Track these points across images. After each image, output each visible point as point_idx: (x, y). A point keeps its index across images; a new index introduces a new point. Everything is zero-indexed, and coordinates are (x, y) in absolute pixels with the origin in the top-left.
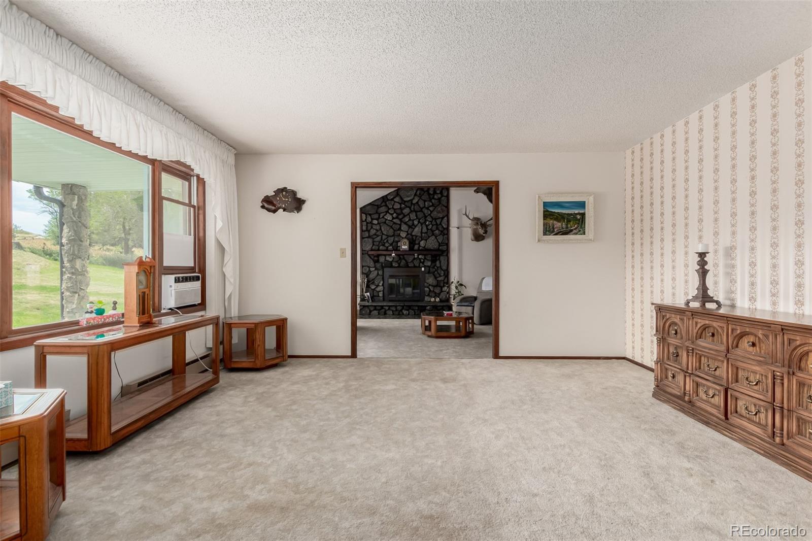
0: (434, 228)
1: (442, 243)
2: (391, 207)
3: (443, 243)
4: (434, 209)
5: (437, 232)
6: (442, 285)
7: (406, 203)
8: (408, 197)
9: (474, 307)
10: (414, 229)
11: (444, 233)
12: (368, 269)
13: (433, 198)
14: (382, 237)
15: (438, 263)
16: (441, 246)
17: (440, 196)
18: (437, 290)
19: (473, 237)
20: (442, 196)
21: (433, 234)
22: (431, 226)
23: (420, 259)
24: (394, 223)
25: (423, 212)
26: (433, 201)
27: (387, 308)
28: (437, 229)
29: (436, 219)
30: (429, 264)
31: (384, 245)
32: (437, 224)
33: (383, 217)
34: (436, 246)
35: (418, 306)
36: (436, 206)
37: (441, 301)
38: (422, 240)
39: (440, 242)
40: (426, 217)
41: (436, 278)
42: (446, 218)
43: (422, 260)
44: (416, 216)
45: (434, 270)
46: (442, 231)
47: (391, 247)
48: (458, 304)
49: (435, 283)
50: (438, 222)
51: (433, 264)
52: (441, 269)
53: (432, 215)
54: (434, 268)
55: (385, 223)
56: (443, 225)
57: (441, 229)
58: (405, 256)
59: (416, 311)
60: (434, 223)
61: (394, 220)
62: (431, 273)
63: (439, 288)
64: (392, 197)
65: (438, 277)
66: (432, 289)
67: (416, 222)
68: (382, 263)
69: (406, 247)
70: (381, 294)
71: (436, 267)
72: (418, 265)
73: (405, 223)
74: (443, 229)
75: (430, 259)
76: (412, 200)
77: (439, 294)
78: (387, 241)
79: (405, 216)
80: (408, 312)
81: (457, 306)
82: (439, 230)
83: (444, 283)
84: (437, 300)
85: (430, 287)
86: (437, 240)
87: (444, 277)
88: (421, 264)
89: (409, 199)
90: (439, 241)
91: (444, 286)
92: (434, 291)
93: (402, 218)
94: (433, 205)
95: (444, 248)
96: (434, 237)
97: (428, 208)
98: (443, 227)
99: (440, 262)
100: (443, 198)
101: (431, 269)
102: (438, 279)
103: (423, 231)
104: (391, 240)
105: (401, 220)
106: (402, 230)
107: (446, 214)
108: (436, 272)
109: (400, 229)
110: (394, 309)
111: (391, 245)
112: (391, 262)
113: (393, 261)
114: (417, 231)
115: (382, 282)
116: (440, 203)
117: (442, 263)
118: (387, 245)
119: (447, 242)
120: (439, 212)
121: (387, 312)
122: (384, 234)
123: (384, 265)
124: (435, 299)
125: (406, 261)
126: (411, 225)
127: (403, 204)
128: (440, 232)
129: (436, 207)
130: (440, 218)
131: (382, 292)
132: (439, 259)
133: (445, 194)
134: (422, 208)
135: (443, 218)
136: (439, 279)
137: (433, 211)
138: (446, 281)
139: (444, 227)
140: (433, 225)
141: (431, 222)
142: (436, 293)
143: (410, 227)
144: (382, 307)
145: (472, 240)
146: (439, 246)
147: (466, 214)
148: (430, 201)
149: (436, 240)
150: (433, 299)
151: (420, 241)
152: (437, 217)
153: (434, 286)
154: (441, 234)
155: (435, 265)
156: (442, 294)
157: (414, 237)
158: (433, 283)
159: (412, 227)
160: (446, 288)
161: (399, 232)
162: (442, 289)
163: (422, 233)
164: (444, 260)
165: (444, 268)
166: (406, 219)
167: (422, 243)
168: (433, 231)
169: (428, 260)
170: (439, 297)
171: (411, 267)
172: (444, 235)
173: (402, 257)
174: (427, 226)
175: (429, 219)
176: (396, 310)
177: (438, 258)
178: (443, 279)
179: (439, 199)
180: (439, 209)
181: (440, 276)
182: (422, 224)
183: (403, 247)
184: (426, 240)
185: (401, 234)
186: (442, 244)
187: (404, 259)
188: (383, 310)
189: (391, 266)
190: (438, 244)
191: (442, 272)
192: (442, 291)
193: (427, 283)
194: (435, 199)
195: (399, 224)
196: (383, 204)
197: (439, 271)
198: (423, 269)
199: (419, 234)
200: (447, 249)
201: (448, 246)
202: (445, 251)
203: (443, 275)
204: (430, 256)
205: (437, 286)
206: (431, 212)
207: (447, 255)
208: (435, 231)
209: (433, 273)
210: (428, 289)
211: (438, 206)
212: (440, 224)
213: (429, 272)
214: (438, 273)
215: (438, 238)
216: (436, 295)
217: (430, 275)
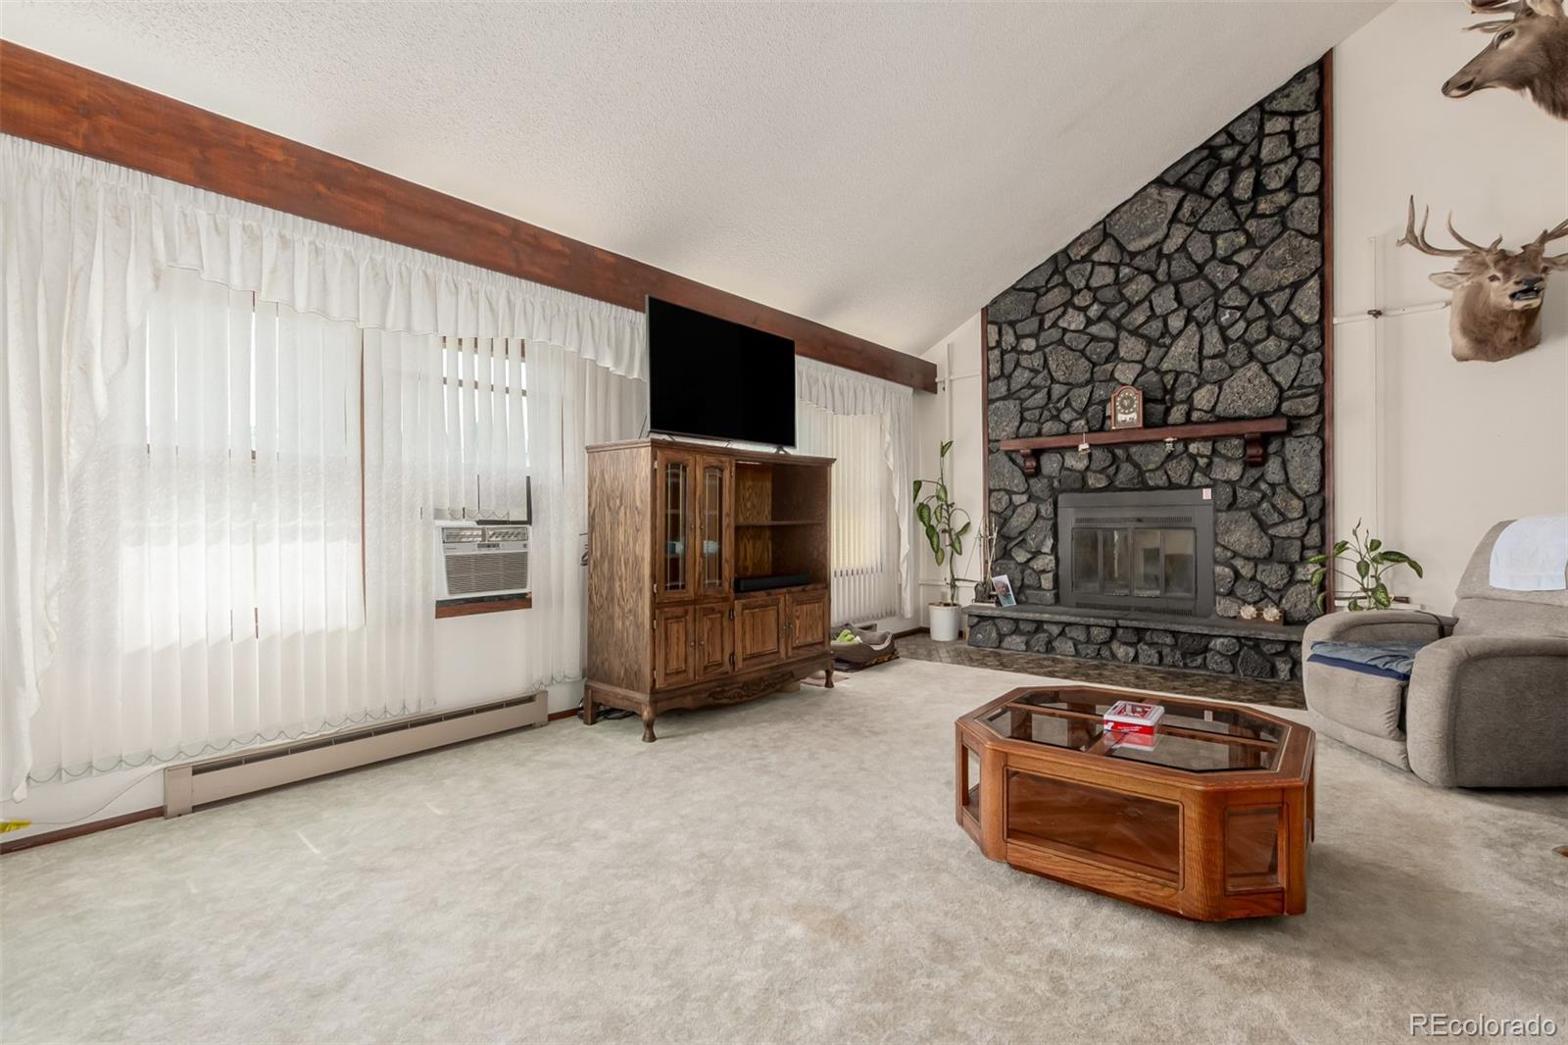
0: (1257, 330)
1: (1291, 387)
2: (1082, 284)
3: (1301, 387)
4: (1257, 258)
5: (1271, 342)
6: (1296, 557)
7: (1138, 261)
8: (1143, 234)
10: (1169, 348)
11: (1303, 347)
12: (1006, 497)
13: (1253, 214)
14: (1049, 394)
15: (1273, 467)
16: (1290, 398)
17: (1283, 198)
18: (1272, 576)
19: (1463, 344)
20: (1297, 196)
21: (1251, 357)
22: (1241, 325)
23: (1193, 458)
24: (1094, 338)
25: (1206, 278)
26: (1252, 226)
27: (1055, 630)
28: (1270, 331)
29: (1262, 297)
30: (1234, 472)
31: (1056, 418)
32: (1269, 313)
33: (1054, 325)
34: (1266, 401)
35: (1174, 634)
36: (1263, 242)
37: (1287, 620)
38: (1200, 386)
39: (1286, 386)
40: (1218, 294)
41: (1263, 527)
42: (1313, 282)
43: (1202, 462)
44: (1178, 298)
45: (1258, 495)
46: (1293, 341)
47: (1083, 422)
48: (1320, 650)
49: (1259, 546)
50: (1278, 308)
51: (1254, 473)
52: (1291, 491)
53: (1246, 282)
54: (1254, 485)
55: (1061, 342)
56: (1302, 312)
57: (1287, 327)
58: (1133, 449)
59: (1166, 651)
60: (1255, 310)
61: (1094, 329)
62: (1243, 509)
63: (1282, 570)
64: (1084, 252)
65: (1275, 525)
66: (1246, 570)
67: (1176, 323)
68: (1050, 478)
69: (1134, 415)
70: (1047, 582)
71: (1263, 486)
72: (1183, 480)
73: (1135, 332)
74: (1297, 331)
75: (1239, 453)
76: (1159, 244)
77: (1281, 592)
78: (1068, 404)
79: (1132, 307)
80: (1132, 652)
81: (1312, 657)
82: (1281, 338)
83: (1304, 548)
84: (1267, 616)
85: (1239, 563)
86: (1270, 375)
87: (1303, 521)
88: (1197, 475)
89: (1148, 241)
90: (1279, 379)
91: (1303, 559)
92: (1253, 579)
93: (1124, 315)
94: (1251, 241)
95: (1306, 405)
96: (1254, 367)
97: (1227, 261)
98: (1297, 321)
99: (1284, 464)
100: (1299, 204)
101: (1241, 493)
102: (1270, 532)
103: (1208, 350)
104: (1080, 398)
105: (1117, 325)
106: (1123, 360)
107: (1314, 264)
108: (1265, 505)
109: (1113, 356)
110: (1079, 634)
111: (1083, 413)
112: (1083, 475)
113: (1087, 468)
114: (1181, 354)
115: (1049, 542)
116: (1285, 228)
117: (1290, 468)
118: (1066, 416)
119: (1318, 380)
120: (1278, 266)
121: (1056, 644)
122: (1059, 382)
123: (1056, 484)
124: (1261, 610)
125: (1136, 465)
126: (1157, 334)
127: (1128, 265)
128: (1285, 345)
129: (1263, 248)
130: (1282, 289)
131: (1051, 575)
132: (1280, 453)
133: (1312, 185)
134: (1200, 267)
135: (1296, 286)
136: (1282, 531)
137: (1250, 266)
138: (1314, 537)
139: (1306, 319)
140: (1249, 323)
141: (1244, 309)
142: (1263, 586)
143: (1150, 342)
144: (1039, 625)
145: (1461, 359)
146: (1281, 399)
147: (1409, 238)
148: (1240, 226)
149: (1265, 378)
150: (1248, 612)
151: (1194, 390)
152: (1269, 288)
153: (1256, 561)
154: (1288, 351)
155: (1262, 477)
156: (1293, 589)
157: (1169, 379)
158: (1250, 546)
159: (1162, 341)
160: (1312, 568)
161: (1109, 367)
162: (1292, 568)
163: (1201, 358)
164: (1306, 453)
165: (1306, 486)
166: (1139, 317)
167: (1203, 398)
168: (1249, 346)
169: (1228, 459)
170: (1277, 604)
171: (1157, 488)
172: (1306, 351)
173: (1119, 452)
174: (1222, 330)
175: (1233, 297)
176: (1088, 641)
177: (1273, 447)
178: (1298, 532)
179: (1282, 210)
180: (1278, 253)
181: (1285, 520)
182: (1200, 326)
183: (1121, 417)
184: (1220, 383)
185: (1117, 375)
186: (1290, 393)
187: (1129, 458)
188: (1043, 636)
189: (1084, 488)
190: (1275, 391)
191: (1296, 503)
192: (1291, 582)
193: (1225, 548)
194: (1262, 216)
195: (1111, 340)
196: (1057, 279)
197: (1278, 501)
198: (1207, 494)
199: (1191, 365)
200: (1321, 409)
201: (1323, 394)
202: (1308, 417)
203: (1296, 515)
204: (1236, 442)
205: (1269, 558)
206: (1242, 270)
207: (1320, 433)
208: (1258, 342)
209: (1253, 510)
210: (1227, 570)
211: (1273, 240)
212: (1286, 311)
213: (1232, 506)
214: (1274, 506)
215: (1272, 368)
216: (1267, 596)
217: (1235, 515)
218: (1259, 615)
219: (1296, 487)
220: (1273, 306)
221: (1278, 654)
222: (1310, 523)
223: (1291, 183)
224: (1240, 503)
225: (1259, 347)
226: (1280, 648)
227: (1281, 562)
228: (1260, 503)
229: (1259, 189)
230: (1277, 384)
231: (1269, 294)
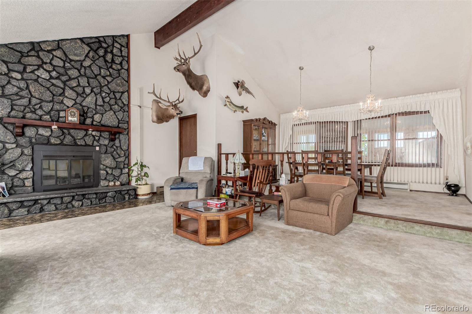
0: (113, 102)
1: (121, 120)
2: (48, 61)
3: (124, 121)
4: (112, 80)
5: (116, 106)
6: (122, 167)
7: (73, 63)
8: (75, 55)
9: (197, 188)
10: (85, 98)
11: (124, 110)
13: (111, 67)
14: (30, 101)
15: (117, 142)
16: (121, 123)
17: (119, 67)
18: (117, 173)
20: (122, 68)
21: (111, 109)
22: (108, 99)
23: (93, 136)
24: (53, 85)
25: (97, 80)
26: (111, 70)
27: (45, 202)
28: (116, 103)
29: (114, 92)
30: (106, 142)
31: (34, 112)
32: (115, 98)
33: (32, 72)
34: (115, 123)
35: (96, 194)
36: (114, 77)
37: (122, 185)
38: (96, 114)
39: (120, 120)
40: (101, 87)
41: (114, 159)
42: (126, 93)
43: (97, 138)
44: (88, 83)
45: (113, 149)
46: (122, 108)
47: (48, 117)
48: (173, 187)
49: (114, 164)
50: (118, 97)
51: (112, 143)
52: (121, 149)
53: (110, 87)
54: (112, 147)
55: (36, 81)
56: (124, 101)
57: (121, 104)
58: (72, 131)
59: (93, 200)
60: (112, 95)
61: (54, 81)
62: (108, 153)
63: (119, 171)
64: (49, 48)
65: (118, 158)
66: (110, 172)
67: (88, 91)
68: (30, 138)
69: (76, 119)
70: (28, 183)
71: (115, 147)
72: (91, 144)
73: (72, 88)
74: (123, 106)
75: (108, 137)
76: (82, 62)
77: (119, 177)
78: (41, 107)
79: (70, 79)
80: (81, 203)
81: (171, 189)
83: (124, 164)
84: (117, 184)
85: (108, 169)
86: (116, 115)
87: (125, 157)
88: (95, 142)
89: (77, 58)
90: (118, 117)
91: (124, 168)
92: (112, 174)
93: (67, 81)
94: (110, 75)
95: (125, 126)
96: (112, 112)
97: (104, 77)
98: (123, 103)
99: (120, 141)
100: (123, 71)
101: (108, 149)
102: (116, 160)
103: (98, 103)
104: (47, 107)
105: (64, 83)
106: (67, 97)
107: (127, 89)
108: (115, 152)
109: (63, 94)
110: (58, 201)
111: (48, 113)
112: (48, 138)
113: (50, 135)
114: (89, 101)
115: (30, 166)
116: (120, 76)
117: (122, 142)
118: (40, 112)
119: (127, 120)
120: (118, 85)
121: (46, 207)
122: (35, 97)
123: (34, 140)
124: (115, 183)
125: (73, 137)
126: (81, 92)
127: (69, 63)
128: (120, 108)
129: (114, 79)
130: (119, 92)
131: (31, 180)
132: (119, 138)
133: (126, 67)
134: (96, 76)
135: (123, 93)
136: (119, 160)
137: (111, 82)
138: (126, 162)
139: (125, 103)
140: (110, 99)
141: (109, 94)
142: (114, 175)
143: (78, 94)
144: (36, 201)
145: (153, 122)
146: (119, 123)
147: (154, 93)
148: (108, 69)
149: (115, 116)
150: (111, 184)
151: (94, 114)
152: (116, 91)
153: (112, 168)
154: (121, 110)
155: (114, 145)
156: (122, 176)
157: (86, 109)
158: (111, 164)
159: (83, 95)
160: (127, 170)
161: (61, 98)
162: (121, 170)
163: (96, 105)
164: (125, 139)
165: (125, 147)
166: (74, 83)
167: (97, 117)
168: (111, 105)
169: (105, 138)
170: (119, 180)
171: (81, 145)
172: (125, 112)
173: (65, 131)
174: (103, 98)
175: (105, 89)
176: (62, 203)
177: (117, 136)
178: (123, 160)
179: (119, 70)
180: (118, 82)
181: (120, 157)
182: (96, 95)
183: (70, 118)
184: (102, 114)
185: (65, 102)
186: (121, 122)
187: (69, 134)
188: (38, 206)
189: (48, 143)
190: (118, 121)
191: (123, 152)
192: (121, 174)
193: (104, 165)
194: (114, 69)
195: (61, 88)
196: (33, 53)
197: (118, 151)
198: (97, 148)
199: (93, 106)
200: (128, 128)
201: (128, 123)
202: (125, 129)
203: (123, 155)
204: (107, 133)
205: (116, 168)
206: (108, 82)
207: (128, 134)
208: (113, 105)
209: (112, 153)
210: (105, 172)
211: (117, 77)
212: (120, 99)
213: (106, 152)
214: (117, 153)
215: (117, 114)
216: (115, 178)
217: (107, 155)
218: (115, 184)
219: (123, 148)
220: (117, 96)
221: (126, 194)
222: (126, 158)
223: (121, 64)
224: (108, 152)
225: (113, 107)
226: (126, 192)
227: (119, 169)
228: (113, 152)
229: (113, 61)
230: (118, 119)
231: (116, 92)
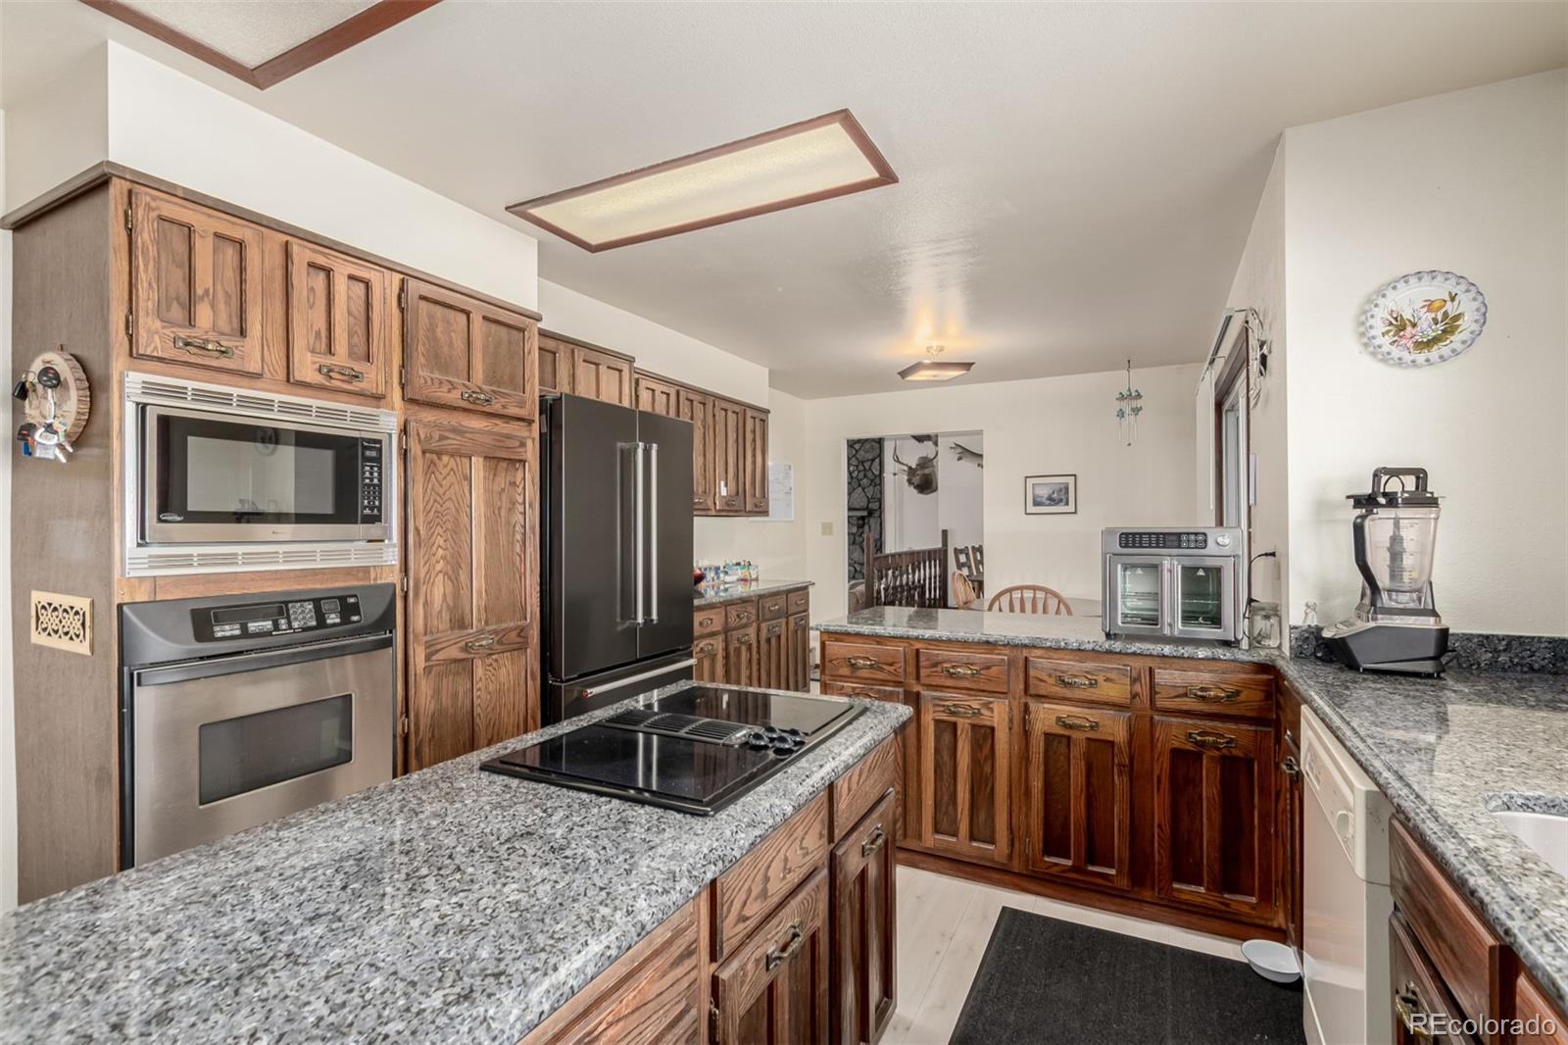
0: (861, 475)
1: (872, 498)
3: (874, 499)
5: (865, 481)
11: (875, 483)
15: (866, 528)
21: (860, 486)
22: (856, 472)
28: (865, 476)
29: (863, 462)
30: (855, 530)
32: (865, 469)
34: (864, 503)
39: (870, 497)
41: (863, 551)
42: (878, 460)
45: (862, 539)
46: (872, 481)
50: (867, 468)
51: (861, 530)
53: (858, 456)
56: (874, 471)
57: (870, 476)
60: (861, 468)
62: (858, 544)
66: (859, 568)
71: (863, 536)
74: (873, 477)
75: (856, 522)
82: (868, 478)
85: (856, 565)
86: (865, 493)
90: (869, 494)
92: (861, 571)
95: (876, 506)
96: (861, 489)
101: (857, 538)
119: (879, 496)
130: (868, 460)
132: (868, 523)
135: (873, 460)
141: (857, 466)
146: (869, 503)
154: (871, 485)
155: (863, 532)
158: (859, 559)
164: (876, 524)
165: (876, 536)
168: (859, 481)
169: (853, 525)
172: (876, 485)
174: (851, 474)
175: (854, 461)
177: (866, 521)
180: (867, 447)
184: (850, 494)
186: (871, 500)
190: (866, 500)
191: (873, 542)
193: (852, 560)
200: (880, 507)
201: (880, 501)
202: (877, 510)
204: (855, 518)
206: (857, 451)
207: (880, 516)
209: (861, 545)
212: (870, 469)
213: (854, 543)
215: (866, 490)
217: (855, 547)
222: (877, 550)
224: (856, 542)
225: (862, 482)
228: (863, 542)
230: (867, 496)
